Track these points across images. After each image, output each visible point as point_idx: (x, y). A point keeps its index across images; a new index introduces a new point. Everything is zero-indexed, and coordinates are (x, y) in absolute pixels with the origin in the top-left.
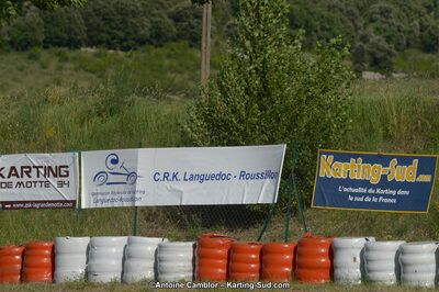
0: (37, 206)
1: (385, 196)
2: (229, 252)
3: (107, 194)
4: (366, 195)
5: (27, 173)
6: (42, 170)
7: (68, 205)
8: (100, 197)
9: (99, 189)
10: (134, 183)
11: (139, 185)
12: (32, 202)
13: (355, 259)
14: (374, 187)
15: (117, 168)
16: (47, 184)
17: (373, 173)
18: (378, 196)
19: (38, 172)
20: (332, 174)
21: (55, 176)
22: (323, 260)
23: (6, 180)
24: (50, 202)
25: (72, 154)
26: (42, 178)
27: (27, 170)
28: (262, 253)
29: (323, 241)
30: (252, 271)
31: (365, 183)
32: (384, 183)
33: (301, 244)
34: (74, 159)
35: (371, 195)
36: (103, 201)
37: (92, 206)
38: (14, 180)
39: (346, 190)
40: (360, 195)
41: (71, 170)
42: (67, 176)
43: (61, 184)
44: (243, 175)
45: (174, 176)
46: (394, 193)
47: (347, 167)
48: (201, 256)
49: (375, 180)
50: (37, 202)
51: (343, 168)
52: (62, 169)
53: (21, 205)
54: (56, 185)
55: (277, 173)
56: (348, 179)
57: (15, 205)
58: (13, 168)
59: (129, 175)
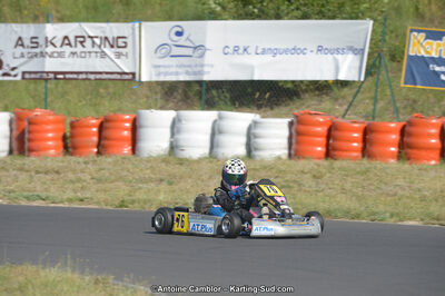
0: (92, 77)
2: (330, 130)
3: (169, 66)
5: (81, 42)
6: (97, 41)
7: (127, 77)
8: (162, 70)
9: (161, 62)
10: (202, 56)
11: (209, 58)
12: (86, 73)
15: (181, 40)
16: (104, 55)
19: (93, 42)
20: (422, 53)
21: (112, 46)
22: (433, 141)
23: (59, 49)
24: (107, 73)
25: (130, 25)
26: (96, 49)
27: (81, 40)
28: (366, 132)
29: (434, 121)
30: (354, 150)
33: (410, 123)
34: (133, 29)
36: (166, 74)
37: (155, 79)
38: (67, 49)
39: (437, 69)
41: (129, 41)
42: (125, 47)
43: (119, 55)
44: (320, 49)
45: (245, 50)
47: (439, 45)
48: (299, 133)
50: (92, 73)
51: (434, 47)
52: (120, 40)
53: (75, 76)
54: (113, 56)
55: (363, 50)
56: (440, 58)
57: (67, 76)
58: (66, 37)
59: (195, 48)
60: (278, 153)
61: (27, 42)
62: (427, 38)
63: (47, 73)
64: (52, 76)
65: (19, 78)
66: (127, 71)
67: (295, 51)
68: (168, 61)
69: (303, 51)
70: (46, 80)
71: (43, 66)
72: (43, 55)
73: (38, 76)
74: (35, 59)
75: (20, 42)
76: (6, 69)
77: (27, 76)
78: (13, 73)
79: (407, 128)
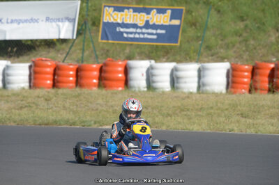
1: (149, 34)
2: (55, 70)
4: (135, 33)
13: (143, 75)
14: (141, 28)
17: (140, 19)
18: (143, 34)
20: (112, 20)
22: (120, 75)
28: (78, 71)
29: (120, 63)
30: (70, 82)
31: (135, 26)
32: (147, 25)
33: (105, 65)
35: (139, 33)
39: (122, 30)
40: (131, 33)
44: (48, 19)
46: (154, 31)
47: (122, 15)
48: (35, 73)
49: (141, 23)
51: (119, 16)
55: (75, 19)
56: (123, 23)
60: (22, 85)
62: (114, 10)
67: (32, 20)
69: (36, 21)
79: (104, 68)
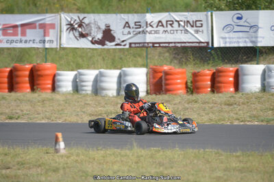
0: (179, 45)
3: (233, 38)
5: (171, 25)
6: (182, 23)
7: (203, 45)
8: (228, 40)
10: (256, 32)
11: (260, 33)
12: (175, 43)
15: (241, 22)
16: (187, 31)
19: (179, 24)
21: (192, 27)
23: (155, 29)
24: (189, 43)
25: (205, 13)
27: (171, 23)
34: (207, 16)
37: (222, 45)
38: (161, 29)
41: (204, 23)
42: (201, 27)
43: (197, 32)
50: (178, 43)
52: (197, 23)
53: (167, 45)
54: (193, 32)
57: (161, 45)
58: (160, 22)
59: (251, 27)
61: (132, 25)
63: (148, 43)
64: (151, 45)
65: (127, 46)
66: (203, 41)
68: (232, 35)
70: (147, 47)
71: (145, 39)
72: (144, 32)
73: (141, 45)
74: (139, 35)
75: (127, 25)
76: (117, 41)
77: (133, 45)
78: (123, 44)
